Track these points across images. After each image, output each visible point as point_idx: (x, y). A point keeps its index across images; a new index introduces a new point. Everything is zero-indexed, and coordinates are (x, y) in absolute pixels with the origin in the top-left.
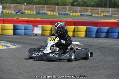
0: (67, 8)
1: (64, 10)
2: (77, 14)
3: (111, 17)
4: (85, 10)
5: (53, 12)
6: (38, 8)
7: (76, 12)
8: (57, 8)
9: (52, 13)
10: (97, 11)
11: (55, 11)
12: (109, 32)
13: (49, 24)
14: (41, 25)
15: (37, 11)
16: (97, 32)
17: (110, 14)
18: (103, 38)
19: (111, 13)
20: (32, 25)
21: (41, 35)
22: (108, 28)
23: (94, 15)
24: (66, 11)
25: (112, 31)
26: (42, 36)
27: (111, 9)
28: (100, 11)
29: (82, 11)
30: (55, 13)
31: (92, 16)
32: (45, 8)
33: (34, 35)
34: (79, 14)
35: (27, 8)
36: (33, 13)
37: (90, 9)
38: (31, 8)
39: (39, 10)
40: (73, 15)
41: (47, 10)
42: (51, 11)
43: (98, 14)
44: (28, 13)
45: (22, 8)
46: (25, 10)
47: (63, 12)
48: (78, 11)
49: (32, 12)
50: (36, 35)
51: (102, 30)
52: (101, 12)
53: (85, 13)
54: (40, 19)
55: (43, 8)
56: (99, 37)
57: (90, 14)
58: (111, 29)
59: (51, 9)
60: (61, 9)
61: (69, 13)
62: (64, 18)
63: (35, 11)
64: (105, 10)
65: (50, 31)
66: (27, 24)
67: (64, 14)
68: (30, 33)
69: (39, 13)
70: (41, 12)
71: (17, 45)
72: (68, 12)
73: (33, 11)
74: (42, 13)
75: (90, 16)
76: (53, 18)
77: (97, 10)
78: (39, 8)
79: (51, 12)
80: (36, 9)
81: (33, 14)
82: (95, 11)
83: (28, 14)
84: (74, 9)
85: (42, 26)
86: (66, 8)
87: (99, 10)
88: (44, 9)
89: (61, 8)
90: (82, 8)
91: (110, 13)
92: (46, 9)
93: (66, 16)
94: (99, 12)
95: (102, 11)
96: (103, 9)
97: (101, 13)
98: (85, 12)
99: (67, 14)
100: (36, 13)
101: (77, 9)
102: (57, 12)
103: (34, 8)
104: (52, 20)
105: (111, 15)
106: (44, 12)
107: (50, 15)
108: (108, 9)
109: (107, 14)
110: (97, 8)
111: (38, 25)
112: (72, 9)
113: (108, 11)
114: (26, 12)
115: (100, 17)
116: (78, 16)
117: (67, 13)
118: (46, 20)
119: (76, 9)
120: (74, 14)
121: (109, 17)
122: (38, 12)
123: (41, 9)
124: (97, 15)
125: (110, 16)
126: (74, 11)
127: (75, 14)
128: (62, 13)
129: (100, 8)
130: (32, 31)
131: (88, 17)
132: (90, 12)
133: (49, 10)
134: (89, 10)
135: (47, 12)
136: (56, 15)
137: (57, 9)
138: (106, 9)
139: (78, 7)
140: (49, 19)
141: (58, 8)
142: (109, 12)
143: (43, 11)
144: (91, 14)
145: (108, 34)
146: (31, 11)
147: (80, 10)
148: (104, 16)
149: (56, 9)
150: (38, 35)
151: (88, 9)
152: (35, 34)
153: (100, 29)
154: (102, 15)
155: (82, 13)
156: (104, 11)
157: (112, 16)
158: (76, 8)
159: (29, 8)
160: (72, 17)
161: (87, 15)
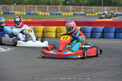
0: (59, 8)
2: (69, 14)
4: (78, 9)
5: (45, 12)
6: (28, 9)
7: (69, 11)
8: (49, 8)
9: (43, 13)
10: (91, 10)
11: (47, 11)
12: (105, 32)
13: (41, 25)
16: (92, 32)
18: (98, 38)
22: (103, 27)
23: (87, 14)
24: (58, 11)
25: (107, 30)
27: (105, 7)
28: (94, 10)
29: (75, 11)
30: (46, 14)
31: (85, 15)
32: (36, 8)
34: (72, 13)
35: (17, 9)
36: (23, 13)
37: (83, 8)
38: (21, 8)
39: (30, 11)
40: (65, 15)
41: (38, 10)
42: (42, 11)
43: (93, 13)
44: (18, 13)
45: (12, 9)
46: (14, 10)
47: (55, 12)
48: (71, 11)
49: (22, 13)
51: (97, 30)
53: (78, 13)
54: (31, 20)
55: (34, 8)
56: (94, 38)
57: (83, 13)
58: (107, 28)
59: (42, 9)
60: (52, 9)
61: (62, 13)
62: (57, 18)
63: (25, 12)
64: (99, 9)
65: (42, 32)
67: (56, 14)
69: (29, 14)
70: (32, 12)
71: (8, 48)
72: (60, 12)
73: (23, 12)
74: (33, 14)
75: (83, 16)
76: (44, 19)
79: (42, 12)
80: (26, 10)
81: (23, 15)
82: (89, 9)
83: (18, 15)
84: (67, 9)
85: (34, 27)
86: (57, 8)
87: (93, 9)
88: (35, 10)
89: (53, 8)
90: (75, 7)
92: (37, 9)
93: (59, 16)
94: (93, 10)
95: (96, 9)
96: (97, 7)
97: (95, 12)
98: (78, 11)
99: (59, 14)
100: (27, 14)
101: (70, 8)
102: (49, 12)
103: (24, 8)
104: (44, 20)
106: (35, 12)
107: (42, 15)
108: (103, 7)
110: (91, 7)
112: (64, 8)
113: (102, 9)
114: (16, 13)
115: (95, 16)
116: (71, 16)
118: (37, 20)
119: (69, 8)
120: (67, 14)
122: (28, 13)
123: (32, 9)
124: (90, 14)
127: (68, 14)
128: (54, 13)
129: (94, 7)
131: (81, 17)
132: (83, 12)
133: (39, 10)
134: (82, 9)
135: (38, 12)
136: (47, 15)
137: (49, 9)
138: (100, 7)
140: (40, 19)
142: (104, 10)
144: (85, 13)
145: (103, 34)
146: (20, 12)
147: (73, 9)
148: (98, 15)
149: (48, 9)
151: (81, 8)
153: (95, 29)
154: (96, 14)
155: (75, 13)
156: (99, 10)
159: (18, 9)
160: (64, 17)
161: (80, 14)
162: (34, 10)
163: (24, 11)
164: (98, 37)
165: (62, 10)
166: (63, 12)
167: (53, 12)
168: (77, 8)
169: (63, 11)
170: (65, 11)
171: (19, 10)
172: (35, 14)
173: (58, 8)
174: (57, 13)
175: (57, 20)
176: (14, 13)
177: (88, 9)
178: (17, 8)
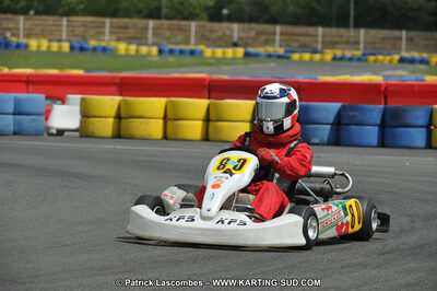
0: (193, 29)
1: (180, 38)
2: (229, 53)
3: (363, 64)
4: (264, 37)
5: (138, 45)
6: (79, 31)
8: (154, 28)
9: (133, 48)
10: (308, 39)
11: (147, 39)
12: (344, 121)
13: (114, 89)
14: (79, 96)
15: (75, 39)
17: (358, 53)
19: (361, 46)
20: (42, 96)
21: (77, 134)
23: (296, 56)
24: (187, 42)
25: (353, 117)
26: (81, 136)
27: (362, 31)
28: (320, 39)
29: (250, 41)
30: (144, 49)
31: (288, 58)
32: (107, 30)
33: (49, 134)
34: (241, 52)
35: (38, 29)
36: (60, 48)
37: (281, 34)
38: (53, 28)
39: (84, 38)
40: (213, 57)
41: (114, 37)
42: (129, 40)
43: (315, 51)
44: (39, 46)
45: (18, 29)
46: (28, 36)
47: (177, 44)
49: (55, 46)
50: (61, 132)
52: (323, 43)
53: (260, 50)
54: (80, 72)
55: (100, 26)
57: (281, 51)
58: (353, 109)
59: (131, 32)
60: (168, 33)
61: (201, 47)
62: (181, 66)
63: (67, 41)
64: (340, 36)
65: (115, 118)
66: (28, 92)
67: (182, 52)
68: (34, 125)
69: (82, 49)
70: (93, 43)
72: (196, 44)
73: (59, 41)
74: (95, 49)
75: (280, 60)
77: (309, 35)
78: (82, 29)
79: (129, 43)
80: (71, 32)
81: (60, 53)
83: (38, 52)
84: (220, 33)
85: (83, 99)
86: (187, 30)
87: (317, 36)
88: (103, 33)
89: (170, 28)
90: (251, 29)
91: (358, 49)
92: (111, 33)
93: (189, 59)
94: (316, 42)
95: (328, 39)
96: (334, 31)
97: (323, 48)
98: (261, 45)
99: (192, 53)
100: (72, 48)
101: (232, 31)
102: (153, 45)
103: (64, 29)
104: (124, 74)
105: (364, 54)
106: (103, 44)
107: (127, 56)
108: (352, 32)
109: (349, 54)
110: (310, 30)
111: (69, 96)
112: (212, 31)
113: (352, 40)
114: (33, 44)
115: (322, 63)
116: (234, 60)
117: (192, 47)
119: (228, 32)
120: (219, 52)
121: (356, 63)
122: (77, 45)
123: (92, 32)
124: (307, 56)
125: (359, 60)
126: (220, 38)
127: (224, 53)
128: (173, 47)
129: (320, 30)
130: (43, 118)
131: (273, 64)
132: (281, 46)
133: (121, 35)
134: (278, 38)
135: (113, 44)
136: (149, 55)
137: (153, 34)
138: (342, 31)
139: (236, 26)
140: (120, 71)
141: (159, 28)
142: (357, 43)
143: (98, 40)
144: (286, 52)
145: (338, 131)
146: (50, 40)
147: (244, 35)
148: (335, 58)
149: (150, 32)
150: (66, 133)
151: (274, 34)
152: (54, 132)
154: (329, 55)
155: (251, 50)
156: (337, 39)
157: (366, 61)
158: (229, 28)
159: (43, 30)
160: (209, 64)
161: (270, 56)
162: (99, 35)
163: (64, 37)
164: (317, 141)
165: (202, 39)
166: (208, 46)
167: (170, 43)
168: (259, 33)
169: (208, 40)
170: (215, 41)
171: (44, 36)
172: (104, 50)
173: (190, 31)
174: (183, 47)
175: (177, 75)
176: (26, 46)
177: (299, 35)
178: (40, 28)
